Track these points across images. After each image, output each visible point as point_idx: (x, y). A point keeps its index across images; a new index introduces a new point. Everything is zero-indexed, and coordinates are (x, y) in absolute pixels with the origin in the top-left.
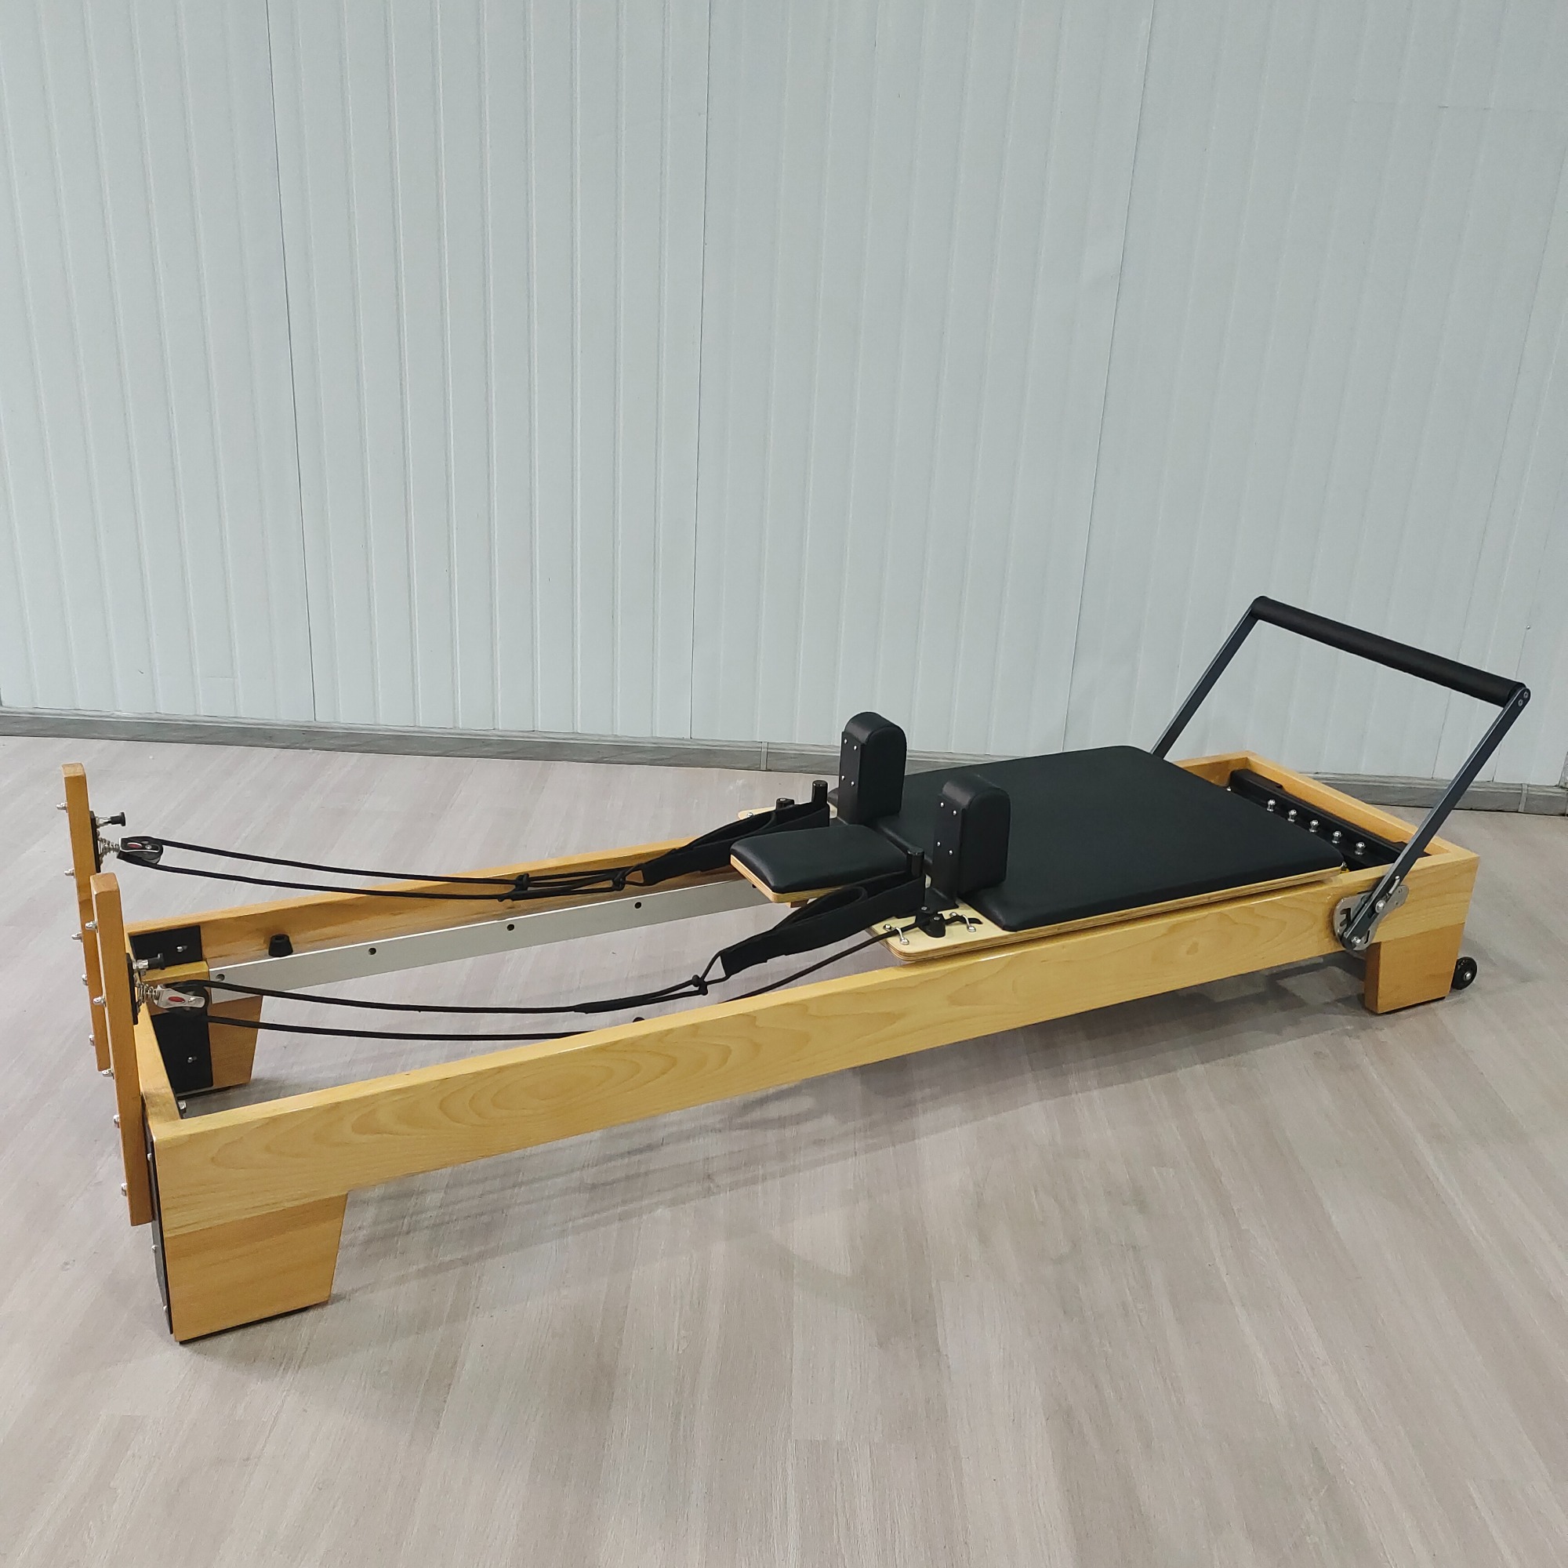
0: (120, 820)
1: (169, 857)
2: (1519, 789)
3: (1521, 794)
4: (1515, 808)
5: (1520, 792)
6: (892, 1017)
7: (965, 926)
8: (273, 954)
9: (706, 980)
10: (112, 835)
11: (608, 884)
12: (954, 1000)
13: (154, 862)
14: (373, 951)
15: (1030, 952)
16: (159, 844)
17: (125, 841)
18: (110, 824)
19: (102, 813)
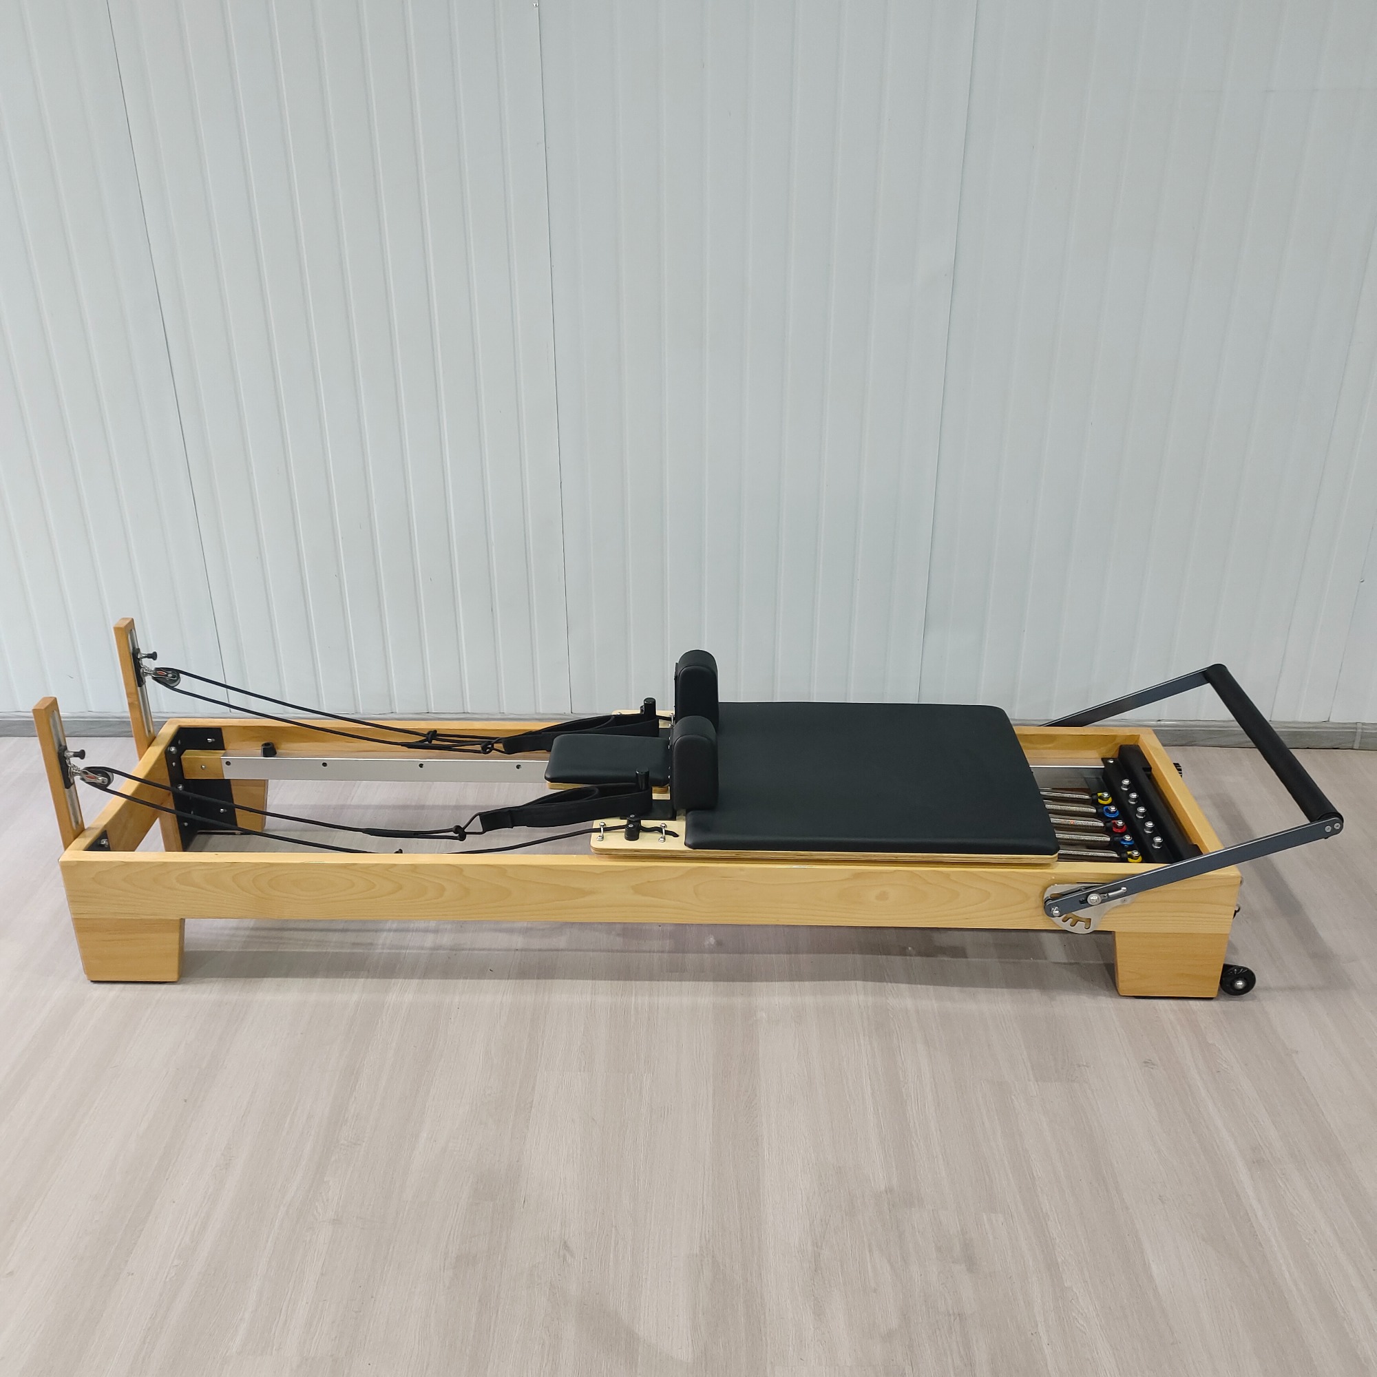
0: (153, 656)
1: (185, 683)
2: (1353, 728)
3: (1355, 733)
4: (1350, 745)
5: (1355, 730)
6: (584, 893)
7: (660, 835)
8: (265, 755)
9: (465, 830)
10: (147, 664)
11: (478, 747)
12: (637, 890)
13: (172, 685)
14: (325, 764)
15: (708, 867)
16: (177, 673)
17: (157, 669)
18: (147, 659)
19: (144, 651)
